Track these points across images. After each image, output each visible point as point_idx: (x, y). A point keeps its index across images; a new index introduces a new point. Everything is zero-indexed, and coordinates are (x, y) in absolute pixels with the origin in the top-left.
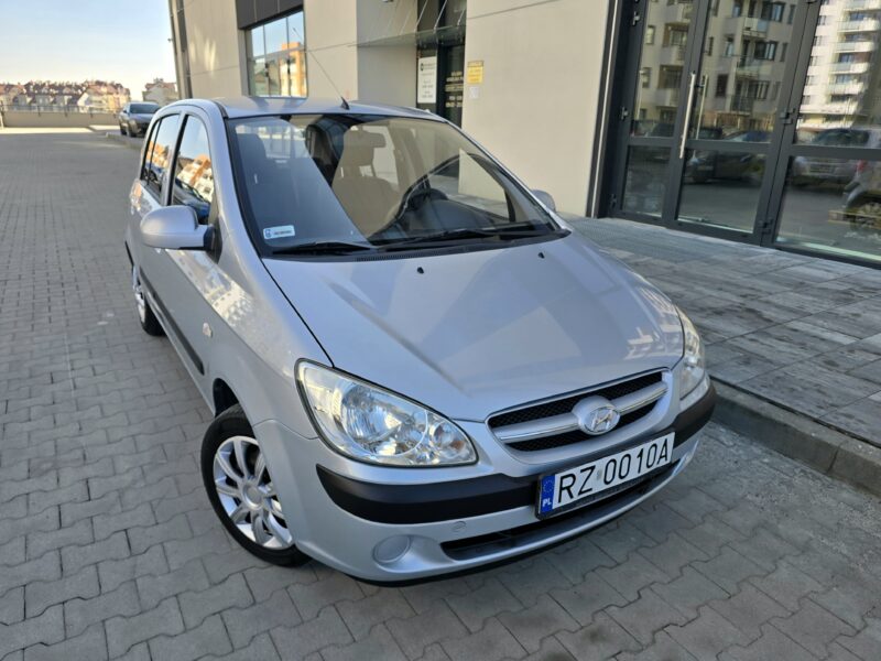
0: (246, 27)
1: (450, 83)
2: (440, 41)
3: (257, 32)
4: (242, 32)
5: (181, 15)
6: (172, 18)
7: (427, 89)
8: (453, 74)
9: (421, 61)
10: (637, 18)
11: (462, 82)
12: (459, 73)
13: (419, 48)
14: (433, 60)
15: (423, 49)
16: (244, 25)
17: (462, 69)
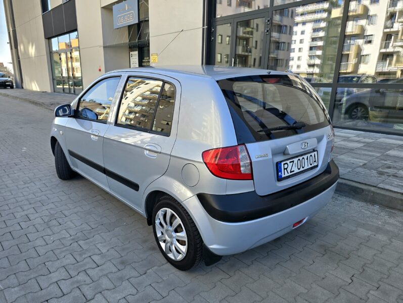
0: (49, 38)
1: (144, 62)
2: (139, 45)
3: (54, 40)
4: (47, 40)
5: (14, 31)
6: (9, 33)
7: (134, 65)
8: (145, 58)
9: (131, 53)
10: (213, 38)
11: (149, 62)
12: (148, 58)
13: (130, 48)
14: (136, 53)
15: (132, 48)
16: (48, 37)
17: (149, 57)
